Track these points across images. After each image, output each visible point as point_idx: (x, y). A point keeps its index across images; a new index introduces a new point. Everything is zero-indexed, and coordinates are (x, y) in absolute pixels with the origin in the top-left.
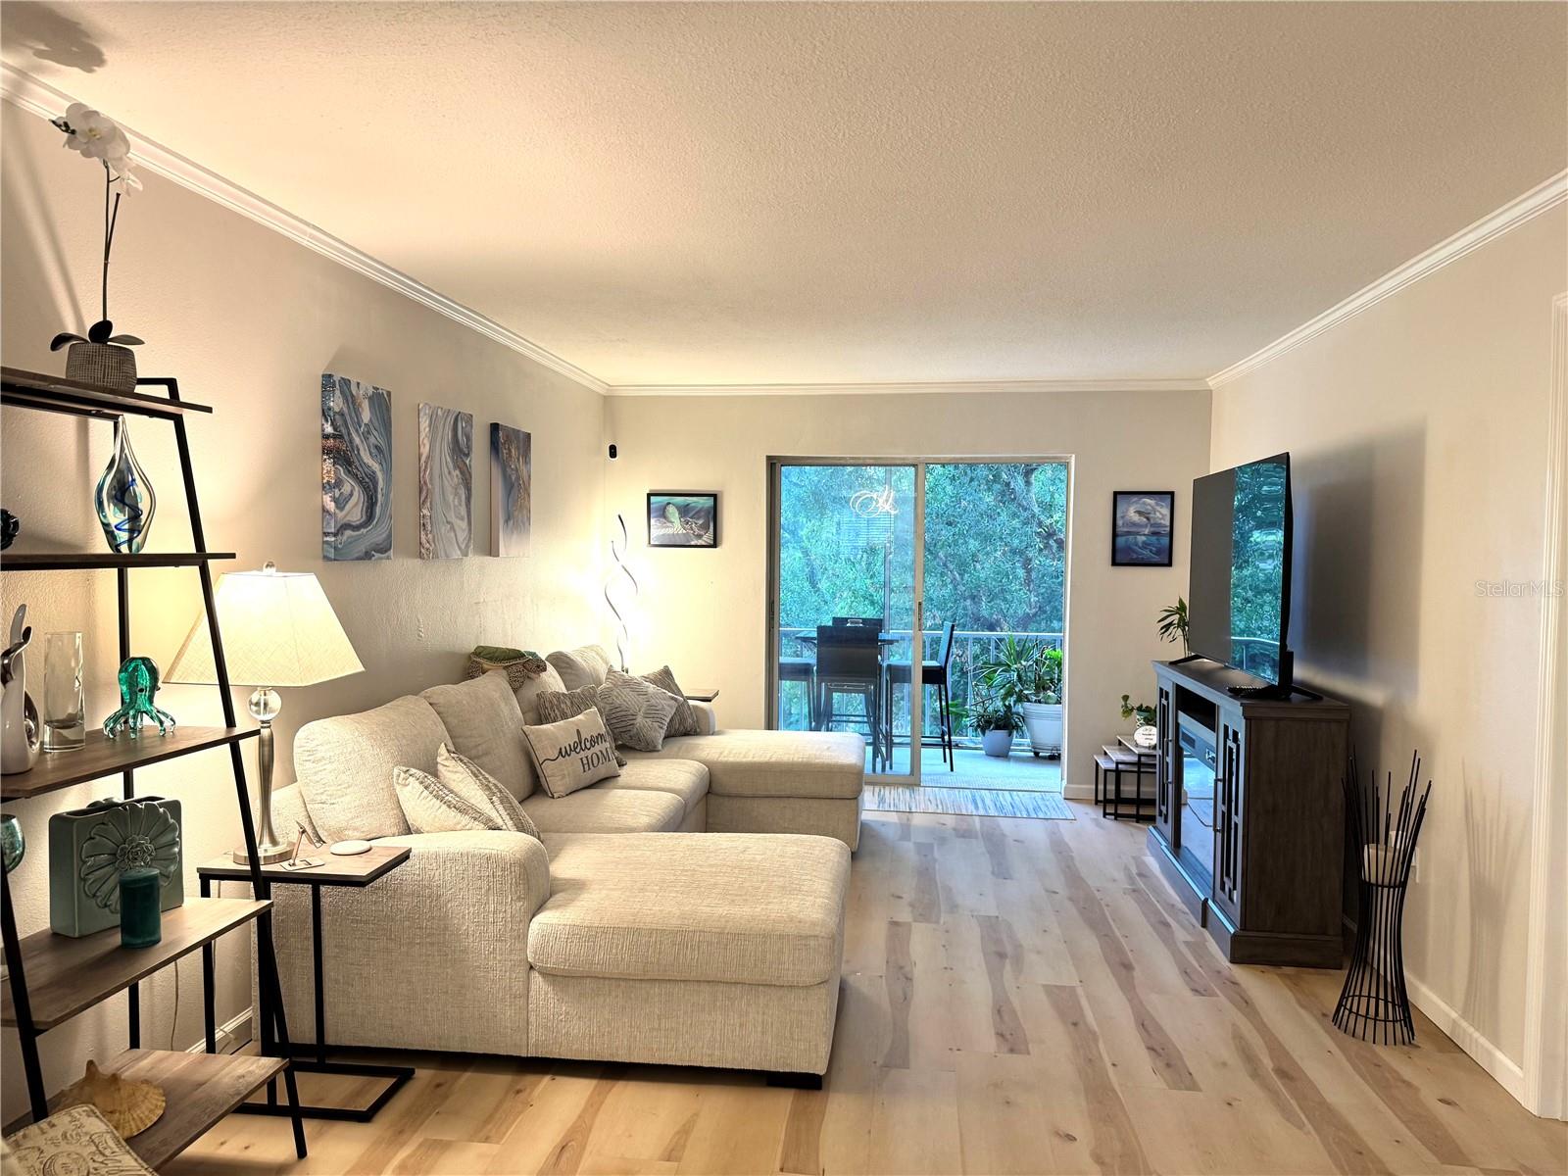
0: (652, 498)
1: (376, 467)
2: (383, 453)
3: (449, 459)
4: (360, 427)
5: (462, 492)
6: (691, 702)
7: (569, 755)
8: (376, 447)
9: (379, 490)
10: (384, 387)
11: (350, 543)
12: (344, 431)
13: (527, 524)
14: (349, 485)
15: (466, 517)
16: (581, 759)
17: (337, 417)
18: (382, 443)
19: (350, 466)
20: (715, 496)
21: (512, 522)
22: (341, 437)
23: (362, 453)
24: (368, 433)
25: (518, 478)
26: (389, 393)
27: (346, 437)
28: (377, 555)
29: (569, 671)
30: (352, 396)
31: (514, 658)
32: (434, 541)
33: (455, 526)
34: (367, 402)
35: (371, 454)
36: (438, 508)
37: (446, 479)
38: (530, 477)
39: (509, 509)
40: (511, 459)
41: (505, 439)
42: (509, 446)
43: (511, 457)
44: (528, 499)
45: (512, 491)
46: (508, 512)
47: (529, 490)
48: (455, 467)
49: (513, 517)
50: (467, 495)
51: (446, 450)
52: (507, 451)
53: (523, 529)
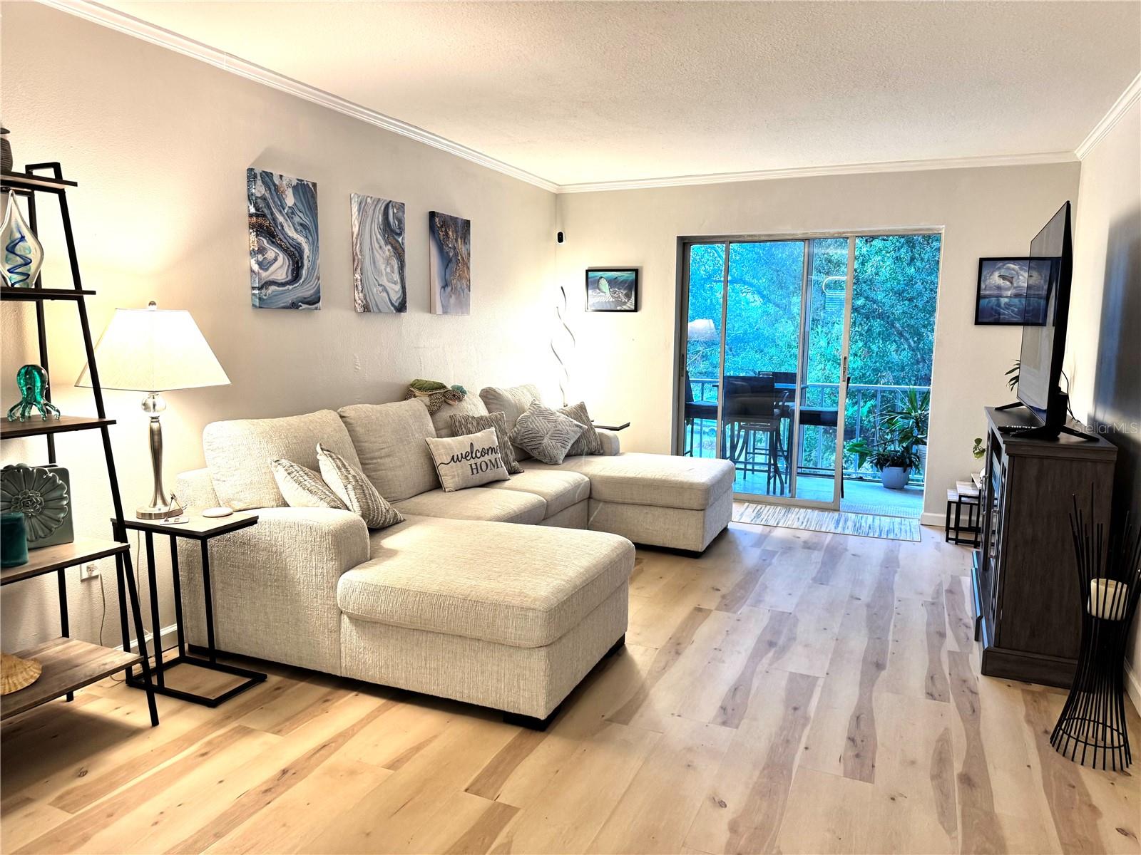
0: (589, 273)
1: (301, 239)
2: (310, 230)
3: (379, 236)
4: (284, 209)
5: (395, 264)
6: (597, 430)
7: (460, 461)
8: (301, 225)
9: (305, 257)
10: (308, 178)
11: (276, 295)
12: (266, 211)
13: (466, 290)
14: (272, 252)
15: (399, 281)
16: (471, 465)
17: (259, 200)
18: (307, 221)
19: (274, 237)
20: (636, 271)
21: (449, 288)
22: (264, 216)
23: (286, 228)
24: (293, 213)
25: (456, 255)
26: (314, 185)
27: (269, 216)
28: (304, 306)
29: (495, 401)
30: (275, 185)
31: (437, 389)
32: (365, 299)
33: (388, 288)
34: (290, 190)
35: (296, 230)
36: (369, 273)
37: (377, 251)
38: (469, 255)
39: (446, 277)
40: (448, 240)
41: (442, 223)
42: (446, 230)
43: (448, 238)
44: (467, 271)
45: (450, 265)
46: (446, 281)
47: (468, 264)
48: (386, 244)
49: (451, 285)
50: (400, 265)
51: (377, 230)
52: (444, 233)
53: (462, 294)
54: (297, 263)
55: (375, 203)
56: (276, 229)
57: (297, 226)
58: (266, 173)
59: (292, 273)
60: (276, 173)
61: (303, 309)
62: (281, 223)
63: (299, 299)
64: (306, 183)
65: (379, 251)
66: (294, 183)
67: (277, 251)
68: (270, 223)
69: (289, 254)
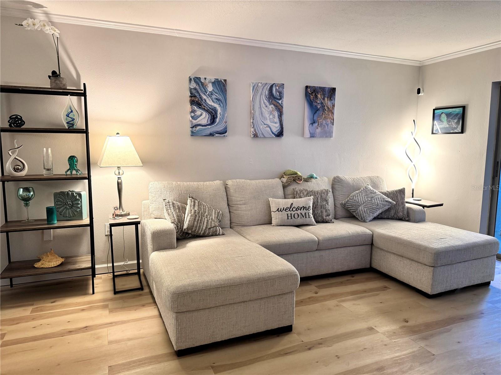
0: (436, 111)
1: (216, 106)
2: (223, 101)
3: (265, 101)
4: (206, 93)
7: (282, 212)
8: (216, 99)
9: (218, 113)
10: (221, 78)
11: (201, 130)
12: (196, 94)
14: (199, 112)
16: (288, 214)
17: (192, 90)
18: (221, 98)
19: (200, 105)
20: (464, 108)
22: (195, 96)
23: (208, 101)
24: (212, 94)
26: (225, 81)
27: (198, 97)
30: (201, 82)
32: (255, 131)
33: (271, 126)
34: (211, 84)
35: (213, 101)
36: (258, 119)
37: (264, 108)
38: (334, 106)
39: (314, 119)
40: (317, 99)
41: (312, 91)
42: (316, 94)
43: (317, 98)
44: (332, 115)
45: (317, 112)
46: (314, 120)
47: (333, 111)
48: (270, 104)
49: (317, 122)
50: (279, 114)
51: (264, 98)
52: (314, 96)
53: (327, 127)
54: (214, 116)
55: (264, 85)
56: (202, 102)
57: (214, 100)
58: (197, 78)
59: (211, 120)
60: (202, 77)
61: (216, 136)
62: (205, 99)
63: (214, 132)
64: (220, 80)
65: (266, 108)
66: (213, 80)
67: (202, 111)
68: (198, 99)
69: (209, 112)
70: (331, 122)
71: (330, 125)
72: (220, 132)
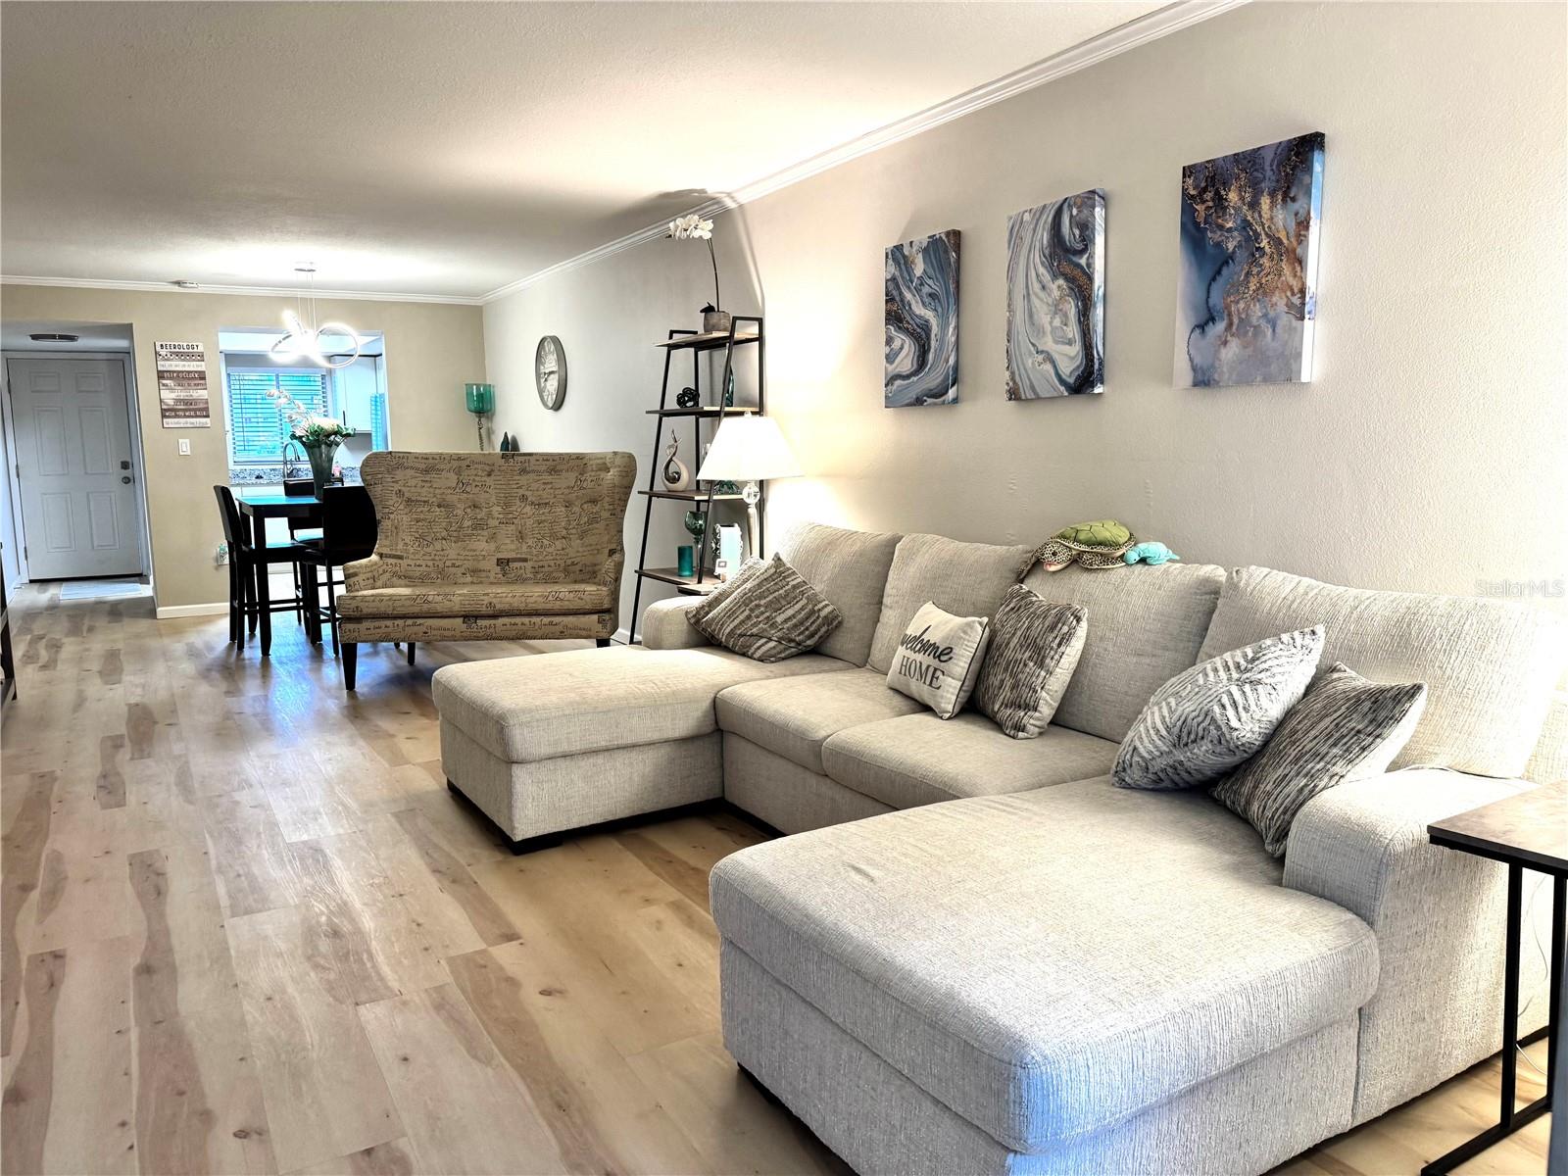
1: (930, 315)
3: (1042, 270)
4: (912, 284)
5: (1071, 308)
9: (933, 336)
11: (900, 391)
12: (895, 293)
14: (899, 339)
15: (1078, 337)
21: (1220, 326)
22: (893, 300)
23: (914, 305)
24: (921, 284)
26: (952, 232)
28: (930, 400)
32: (1013, 379)
33: (1056, 356)
36: (1020, 337)
38: (1304, 224)
39: (1212, 302)
40: (1224, 214)
41: (1203, 185)
42: (1217, 193)
43: (1225, 208)
44: (1294, 268)
45: (1225, 271)
46: (1209, 309)
47: (1299, 251)
48: (1055, 277)
49: (1226, 317)
50: (1081, 307)
51: (1038, 260)
52: (1211, 204)
53: (1270, 330)
54: (924, 345)
55: (1037, 216)
56: (904, 311)
57: (925, 299)
58: (897, 247)
59: (918, 358)
60: (906, 242)
61: (929, 404)
62: (909, 303)
63: (923, 392)
64: (940, 237)
65: (1042, 294)
66: (925, 243)
67: (904, 337)
68: (899, 306)
69: (915, 338)
70: (1290, 305)
71: (1285, 320)
72: (935, 391)
